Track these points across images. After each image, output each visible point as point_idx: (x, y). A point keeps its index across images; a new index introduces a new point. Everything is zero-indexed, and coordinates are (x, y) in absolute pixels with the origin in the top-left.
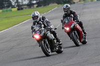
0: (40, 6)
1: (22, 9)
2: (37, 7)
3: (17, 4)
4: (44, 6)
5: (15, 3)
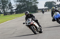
0: (18, 13)
1: (6, 15)
2: (16, 14)
3: (3, 12)
4: (20, 13)
5: (3, 11)
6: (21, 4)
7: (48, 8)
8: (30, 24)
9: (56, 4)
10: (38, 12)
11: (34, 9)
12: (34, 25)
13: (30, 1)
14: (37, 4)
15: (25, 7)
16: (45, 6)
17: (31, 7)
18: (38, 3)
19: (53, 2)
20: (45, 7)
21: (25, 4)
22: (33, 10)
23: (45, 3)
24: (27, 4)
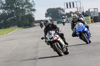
6: (6, 12)
7: (51, 18)
8: (52, 40)
9: (64, 12)
10: (35, 26)
11: (28, 20)
12: (59, 42)
13: (21, 8)
14: (33, 12)
15: (13, 18)
16: (47, 15)
17: (23, 18)
18: (34, 10)
19: (59, 8)
20: (46, 17)
21: (13, 12)
22: (27, 23)
23: (47, 11)
24: (17, 12)
